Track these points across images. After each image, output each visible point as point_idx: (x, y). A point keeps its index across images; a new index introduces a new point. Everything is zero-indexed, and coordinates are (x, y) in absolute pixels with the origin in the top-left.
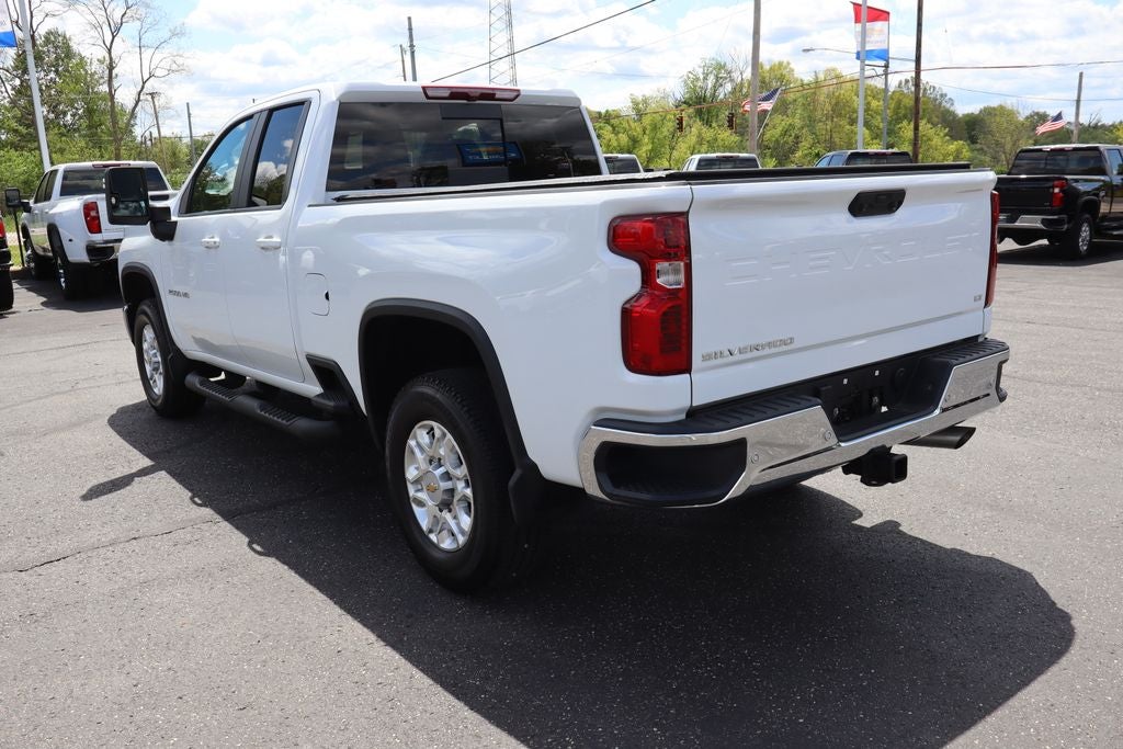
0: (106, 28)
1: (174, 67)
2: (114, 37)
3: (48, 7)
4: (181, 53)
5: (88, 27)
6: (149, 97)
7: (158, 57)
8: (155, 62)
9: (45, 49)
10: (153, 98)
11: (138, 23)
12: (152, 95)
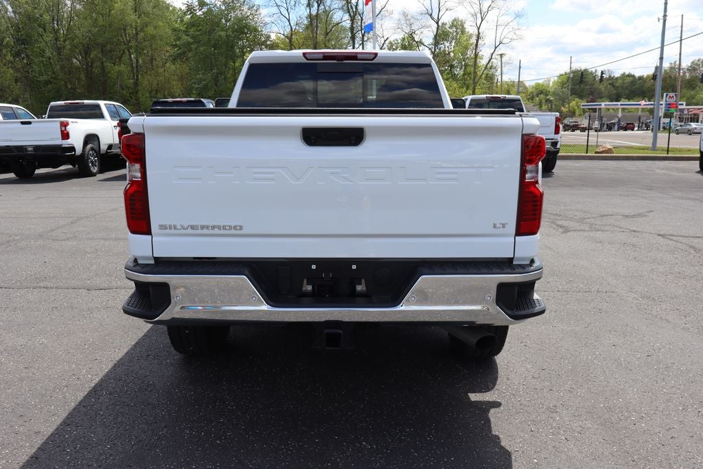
0: (479, 15)
1: (515, 37)
2: (482, 20)
3: (449, 5)
4: (520, 27)
5: (469, 16)
6: (499, 57)
7: (506, 31)
8: (504, 34)
9: (451, 30)
10: (501, 57)
11: (498, 10)
12: (501, 55)
